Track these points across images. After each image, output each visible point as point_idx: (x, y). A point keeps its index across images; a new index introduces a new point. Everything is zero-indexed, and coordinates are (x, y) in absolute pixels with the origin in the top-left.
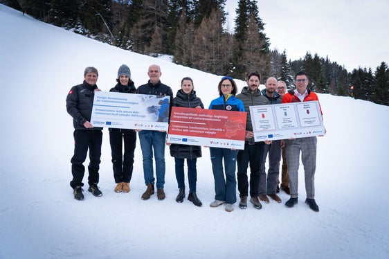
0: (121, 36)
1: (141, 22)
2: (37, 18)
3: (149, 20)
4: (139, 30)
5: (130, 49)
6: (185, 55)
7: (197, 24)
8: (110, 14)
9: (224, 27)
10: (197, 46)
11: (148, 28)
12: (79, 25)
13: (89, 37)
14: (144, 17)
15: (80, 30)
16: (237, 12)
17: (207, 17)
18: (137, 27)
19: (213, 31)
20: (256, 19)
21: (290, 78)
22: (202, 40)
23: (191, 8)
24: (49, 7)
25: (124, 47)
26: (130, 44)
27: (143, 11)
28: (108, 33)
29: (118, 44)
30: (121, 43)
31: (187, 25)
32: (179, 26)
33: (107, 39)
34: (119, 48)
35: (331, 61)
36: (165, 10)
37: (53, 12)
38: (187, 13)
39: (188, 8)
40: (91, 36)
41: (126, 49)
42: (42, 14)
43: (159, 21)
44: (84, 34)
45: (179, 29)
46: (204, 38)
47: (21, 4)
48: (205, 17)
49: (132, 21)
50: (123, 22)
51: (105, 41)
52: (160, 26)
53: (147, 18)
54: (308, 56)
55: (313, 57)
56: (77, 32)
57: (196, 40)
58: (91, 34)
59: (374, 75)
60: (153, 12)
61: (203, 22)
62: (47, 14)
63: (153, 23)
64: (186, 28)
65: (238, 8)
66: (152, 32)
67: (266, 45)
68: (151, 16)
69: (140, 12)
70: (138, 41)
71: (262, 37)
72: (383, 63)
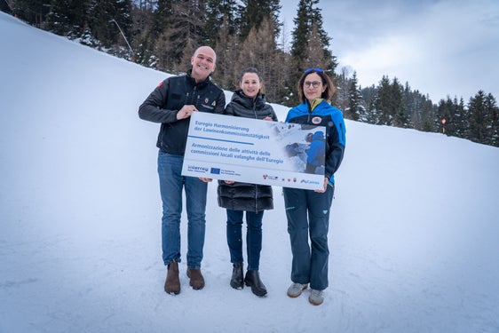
0: (142, 50)
1: (169, 32)
2: (31, 24)
3: (180, 29)
4: (167, 42)
5: (154, 66)
6: (227, 77)
7: (243, 36)
8: (129, 21)
9: (278, 40)
10: (243, 64)
11: (179, 40)
12: (87, 33)
13: (99, 50)
14: (173, 26)
15: (88, 41)
16: (296, 23)
17: (257, 28)
18: (164, 39)
19: (265, 45)
20: (319, 32)
21: (361, 109)
22: (248, 57)
23: (235, 15)
24: (47, 10)
25: (147, 64)
26: (154, 60)
27: (172, 18)
28: (125, 45)
29: (138, 60)
30: (142, 59)
31: (230, 37)
32: (219, 38)
33: (123, 53)
34: (139, 65)
35: (412, 90)
36: (201, 18)
37: (53, 16)
38: (231, 22)
39: (231, 15)
40: (103, 49)
41: (148, 66)
42: (38, 18)
43: (192, 31)
44: (94, 46)
45: (219, 42)
46: (252, 54)
47: (9, 5)
48: (254, 28)
49: (157, 30)
50: (146, 31)
51: (121, 55)
52: (194, 38)
53: (177, 27)
54: (385, 81)
55: (391, 82)
56: (84, 44)
57: (241, 56)
58: (102, 46)
59: (466, 108)
60: (185, 19)
61: (251, 34)
62: (44, 19)
63: (185, 35)
64: (228, 40)
65: (297, 17)
66: (183, 45)
67: (333, 65)
68: (182, 24)
69: (168, 19)
70: (165, 57)
71: (327, 54)
72: (480, 93)
